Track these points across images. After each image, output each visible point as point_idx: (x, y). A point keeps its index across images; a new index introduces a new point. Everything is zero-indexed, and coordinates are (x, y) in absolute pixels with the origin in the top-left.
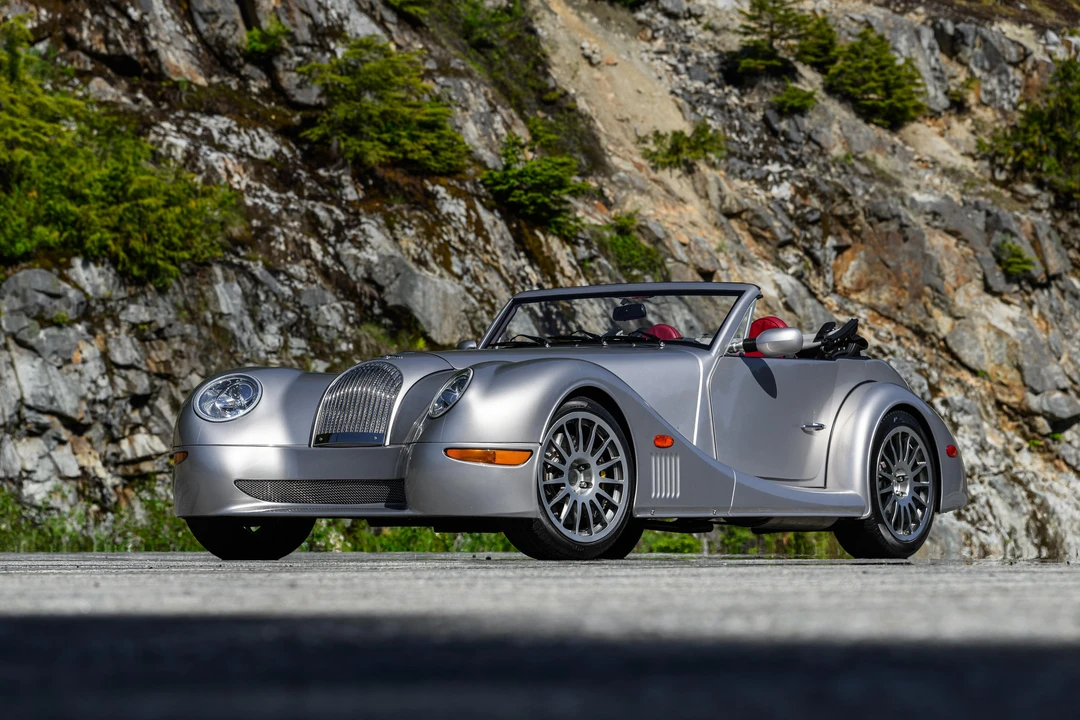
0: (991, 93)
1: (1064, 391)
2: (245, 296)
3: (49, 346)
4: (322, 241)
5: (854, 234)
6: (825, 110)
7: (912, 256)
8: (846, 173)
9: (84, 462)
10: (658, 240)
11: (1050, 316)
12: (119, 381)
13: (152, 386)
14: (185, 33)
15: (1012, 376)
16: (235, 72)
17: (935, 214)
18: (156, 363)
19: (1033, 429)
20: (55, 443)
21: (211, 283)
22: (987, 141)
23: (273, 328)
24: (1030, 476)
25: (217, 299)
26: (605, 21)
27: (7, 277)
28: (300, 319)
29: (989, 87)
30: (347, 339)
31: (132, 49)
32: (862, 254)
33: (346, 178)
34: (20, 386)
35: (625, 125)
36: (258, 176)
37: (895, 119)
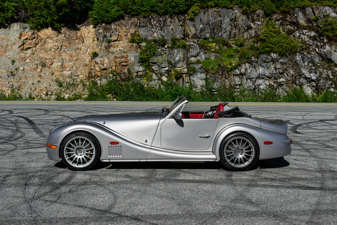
2: (302, 57)
3: (265, 66)
4: (318, 48)
9: (270, 83)
12: (277, 71)
13: (283, 71)
14: (304, 18)
16: (311, 23)
18: (284, 68)
20: (265, 80)
21: (296, 55)
23: (306, 62)
25: (296, 58)
27: (260, 56)
28: (311, 60)
30: (319, 63)
31: (295, 21)
33: (325, 38)
34: (260, 72)
36: (310, 39)
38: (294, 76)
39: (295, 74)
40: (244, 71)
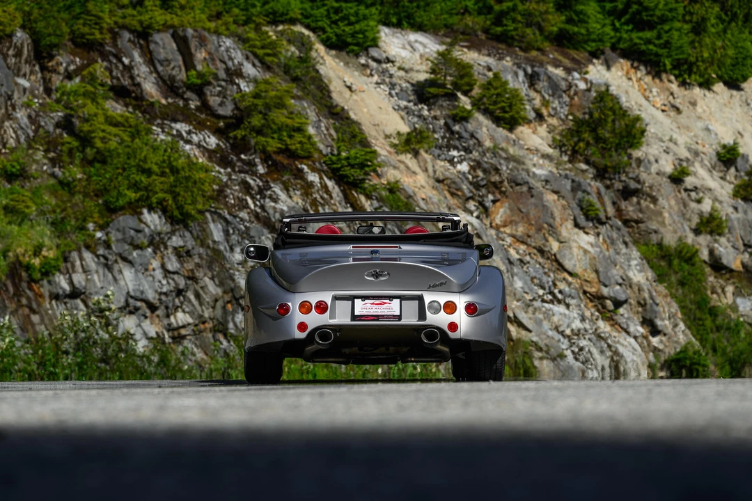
0: (555, 109)
1: (620, 285)
2: (223, 230)
3: (138, 261)
4: (253, 198)
5: (502, 193)
6: (478, 119)
7: (536, 206)
8: (495, 157)
9: (158, 329)
10: (410, 197)
11: (608, 241)
12: (171, 281)
13: (186, 284)
14: (151, 73)
15: (593, 276)
16: (181, 96)
17: (547, 181)
18: (187, 271)
19: (604, 307)
20: (142, 318)
21: (207, 223)
22: (558, 137)
23: (238, 249)
24: (607, 335)
25: (212, 233)
26: (347, 64)
27: (113, 220)
29: (554, 106)
31: (126, 82)
32: (507, 205)
33: (257, 160)
34: (127, 285)
35: (377, 127)
36: (210, 159)
37: (511, 123)
38: (219, 304)
39: (223, 297)
40: (81, 280)
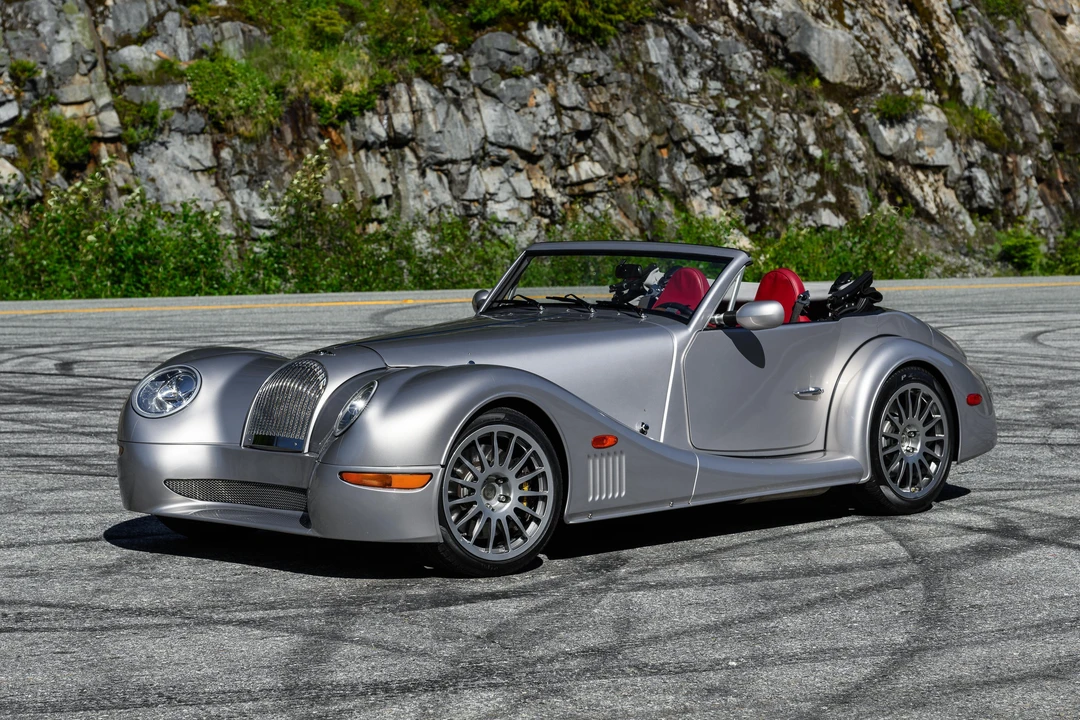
2: (672, 48)
3: (509, 94)
9: (537, 185)
12: (566, 120)
13: (593, 123)
18: (597, 105)
20: (513, 171)
21: (644, 39)
23: (694, 73)
25: (648, 52)
27: (475, 39)
28: (716, 66)
30: (755, 81)
34: (484, 127)
38: (646, 151)
39: (650, 139)
40: (406, 122)
